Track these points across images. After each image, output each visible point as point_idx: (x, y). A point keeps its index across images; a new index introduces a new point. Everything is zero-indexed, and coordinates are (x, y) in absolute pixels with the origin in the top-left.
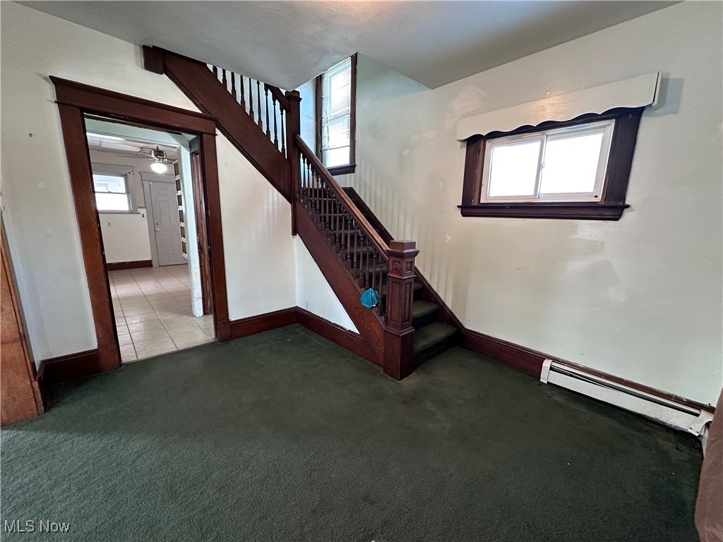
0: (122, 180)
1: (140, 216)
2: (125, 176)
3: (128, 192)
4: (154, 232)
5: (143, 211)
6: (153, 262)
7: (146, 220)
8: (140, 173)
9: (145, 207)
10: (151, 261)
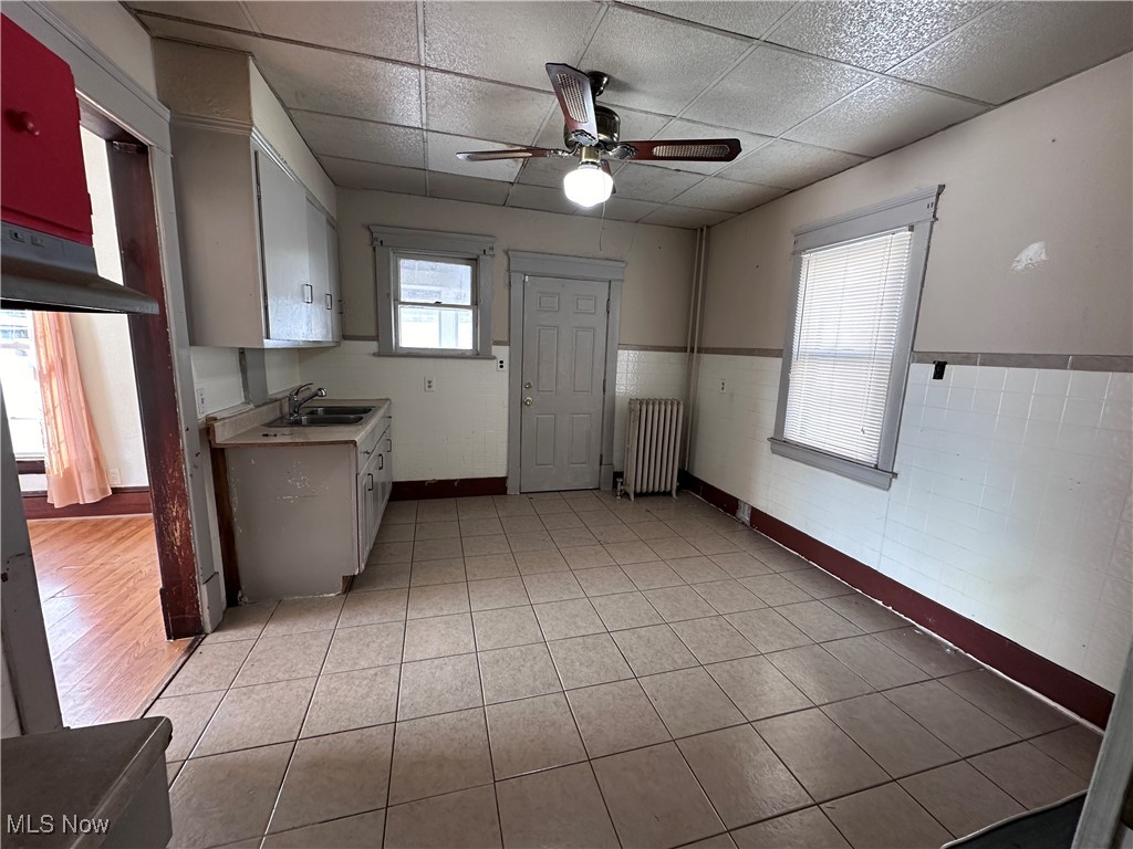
0: (465, 271)
1: (495, 364)
2: (473, 262)
3: (475, 302)
4: (520, 404)
5: (502, 352)
6: (509, 484)
7: (507, 374)
8: (506, 252)
9: (508, 343)
10: (504, 480)
